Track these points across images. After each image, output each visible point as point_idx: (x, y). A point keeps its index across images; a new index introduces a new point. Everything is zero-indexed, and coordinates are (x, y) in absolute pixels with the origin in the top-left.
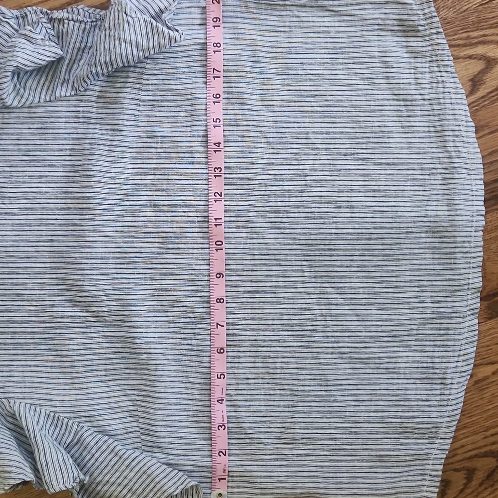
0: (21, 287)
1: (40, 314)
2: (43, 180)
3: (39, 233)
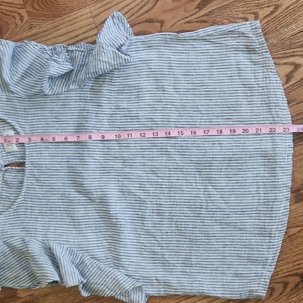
0: (54, 184)
1: (63, 198)
2: (64, 131)
3: (62, 157)
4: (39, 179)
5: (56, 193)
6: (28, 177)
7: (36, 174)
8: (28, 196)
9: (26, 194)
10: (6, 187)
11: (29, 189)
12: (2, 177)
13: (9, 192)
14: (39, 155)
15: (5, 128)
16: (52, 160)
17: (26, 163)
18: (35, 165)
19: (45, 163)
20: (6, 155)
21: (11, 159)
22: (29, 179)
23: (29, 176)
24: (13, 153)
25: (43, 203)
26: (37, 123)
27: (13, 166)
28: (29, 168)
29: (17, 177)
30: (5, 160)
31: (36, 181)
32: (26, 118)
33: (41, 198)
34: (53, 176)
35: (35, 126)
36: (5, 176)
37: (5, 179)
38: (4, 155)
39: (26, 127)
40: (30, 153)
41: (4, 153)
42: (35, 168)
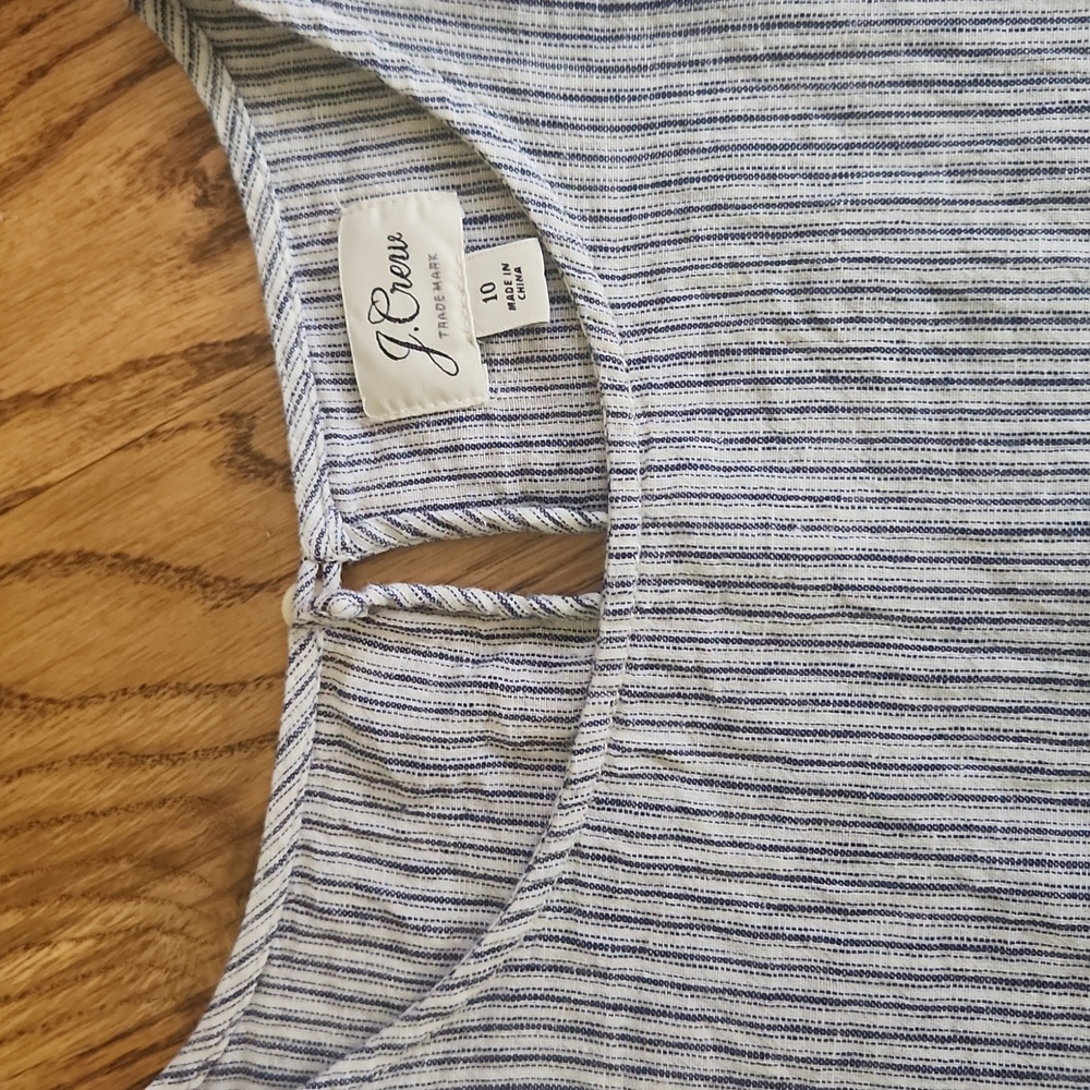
4: (741, 715)
5: (927, 872)
6: (624, 691)
7: (714, 656)
8: (611, 891)
9: (588, 871)
10: (358, 790)
11: (619, 819)
12: (316, 684)
13: (384, 849)
14: (758, 456)
15: (365, 163)
16: (895, 516)
17: (615, 542)
18: (716, 569)
19: (831, 542)
20: (365, 448)
21: (414, 495)
22: (634, 710)
23: (643, 678)
24: (437, 437)
25: (775, 983)
26: (722, 106)
27: (441, 572)
28: (649, 598)
29: (478, 699)
30: (352, 505)
31: (708, 739)
32: (601, 53)
33: (754, 919)
34: (908, 693)
35: (704, 136)
36: (353, 682)
37: (353, 710)
38: (345, 450)
39: (606, 144)
40: (658, 428)
41: (345, 425)
42: (716, 599)
